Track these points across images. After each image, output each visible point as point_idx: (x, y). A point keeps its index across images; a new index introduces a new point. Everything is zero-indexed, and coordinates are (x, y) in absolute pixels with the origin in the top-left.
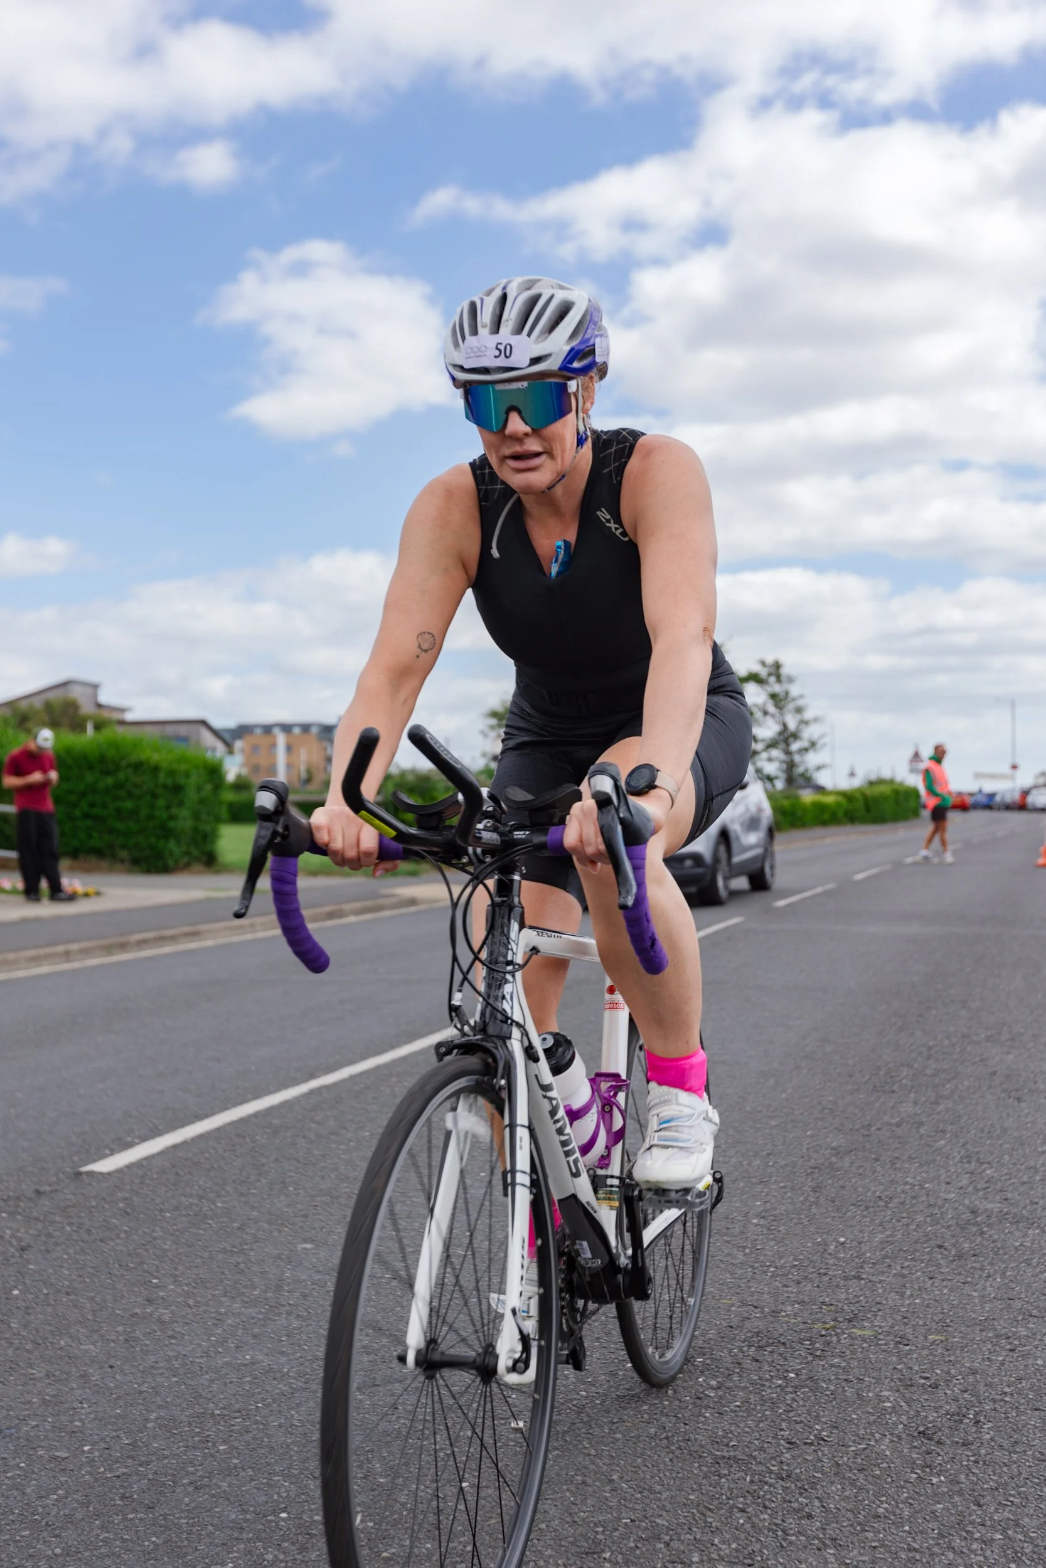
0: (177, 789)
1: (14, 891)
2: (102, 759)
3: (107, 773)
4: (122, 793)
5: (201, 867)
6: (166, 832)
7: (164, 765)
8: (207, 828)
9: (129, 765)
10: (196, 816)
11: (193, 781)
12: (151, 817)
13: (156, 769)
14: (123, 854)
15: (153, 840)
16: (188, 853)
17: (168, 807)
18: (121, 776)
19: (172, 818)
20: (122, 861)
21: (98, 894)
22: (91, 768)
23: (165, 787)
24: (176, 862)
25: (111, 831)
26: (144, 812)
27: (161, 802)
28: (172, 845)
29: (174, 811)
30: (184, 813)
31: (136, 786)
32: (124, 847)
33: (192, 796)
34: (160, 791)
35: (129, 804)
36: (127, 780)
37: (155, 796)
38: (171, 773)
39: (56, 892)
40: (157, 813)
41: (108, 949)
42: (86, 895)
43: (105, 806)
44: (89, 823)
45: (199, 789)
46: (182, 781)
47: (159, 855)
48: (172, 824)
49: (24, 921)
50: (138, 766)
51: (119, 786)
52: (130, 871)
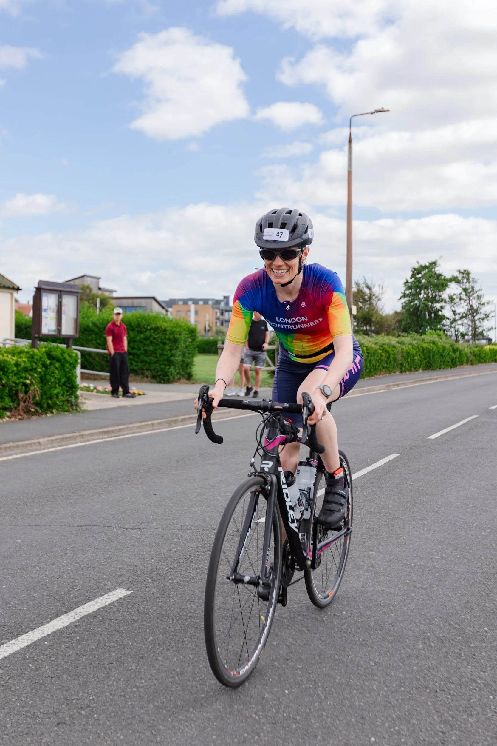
0: (175, 340)
1: (105, 392)
2: (139, 325)
3: (140, 332)
4: (148, 342)
5: (185, 380)
6: (170, 363)
7: (169, 328)
8: (189, 360)
9: (151, 329)
10: (184, 355)
11: (183, 337)
12: (162, 355)
13: (165, 330)
14: (148, 373)
15: (163, 366)
16: (178, 373)
17: (171, 350)
18: (148, 333)
19: (172, 355)
20: (147, 377)
21: (144, 394)
22: (133, 330)
23: (169, 339)
24: (174, 378)
25: (142, 362)
26: (159, 352)
27: (167, 347)
28: (172, 369)
29: (174, 352)
30: (178, 353)
31: (155, 339)
32: (147, 370)
33: (182, 345)
34: (168, 342)
35: (151, 348)
36: (151, 336)
37: (164, 344)
38: (173, 333)
39: (126, 393)
40: (165, 353)
41: (170, 424)
42: (139, 394)
43: (139, 349)
44: (131, 357)
45: (185, 341)
46: (177, 336)
47: (166, 375)
48: (172, 358)
49: (120, 408)
50: (156, 329)
51: (146, 339)
52: (151, 382)
